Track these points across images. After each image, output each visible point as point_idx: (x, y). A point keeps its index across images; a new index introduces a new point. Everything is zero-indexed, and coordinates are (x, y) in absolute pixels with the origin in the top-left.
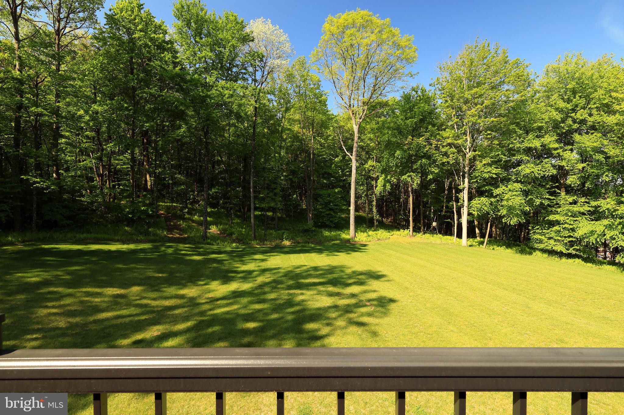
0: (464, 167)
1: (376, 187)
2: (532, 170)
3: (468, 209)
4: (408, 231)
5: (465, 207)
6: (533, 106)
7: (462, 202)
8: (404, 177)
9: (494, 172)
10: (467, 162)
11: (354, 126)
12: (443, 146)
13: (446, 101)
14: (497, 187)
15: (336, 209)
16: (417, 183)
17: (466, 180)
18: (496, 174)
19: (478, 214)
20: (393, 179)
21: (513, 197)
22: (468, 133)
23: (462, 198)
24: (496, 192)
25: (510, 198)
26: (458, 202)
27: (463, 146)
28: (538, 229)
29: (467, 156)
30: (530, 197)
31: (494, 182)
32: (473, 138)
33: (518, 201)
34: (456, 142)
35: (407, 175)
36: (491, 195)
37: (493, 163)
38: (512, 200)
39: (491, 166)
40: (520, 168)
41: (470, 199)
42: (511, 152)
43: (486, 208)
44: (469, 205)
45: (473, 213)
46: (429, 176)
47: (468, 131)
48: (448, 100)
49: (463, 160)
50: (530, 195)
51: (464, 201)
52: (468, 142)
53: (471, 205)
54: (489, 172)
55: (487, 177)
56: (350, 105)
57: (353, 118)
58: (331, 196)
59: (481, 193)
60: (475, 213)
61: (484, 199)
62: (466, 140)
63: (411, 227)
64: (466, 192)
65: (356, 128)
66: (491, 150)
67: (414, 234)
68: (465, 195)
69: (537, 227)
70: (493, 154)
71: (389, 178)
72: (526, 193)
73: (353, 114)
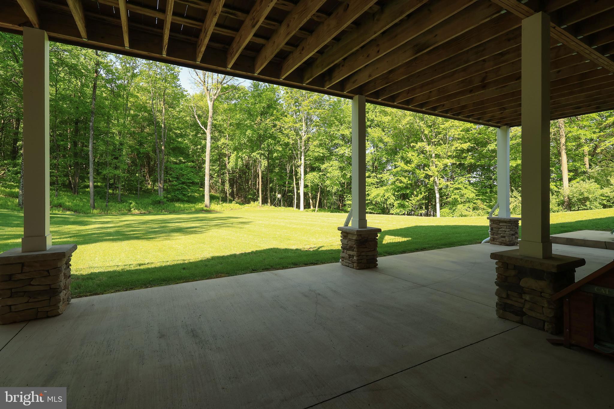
0: (301, 147)
1: (228, 163)
2: (345, 151)
3: (304, 181)
4: (258, 203)
5: (302, 179)
6: (345, 106)
7: (300, 175)
8: (254, 154)
9: (321, 151)
10: (303, 143)
11: (209, 102)
12: (285, 129)
13: (287, 93)
14: (323, 163)
15: (189, 183)
16: (264, 166)
17: (303, 158)
18: (323, 153)
19: (311, 185)
20: (244, 155)
21: (333, 171)
22: (303, 120)
23: (300, 172)
24: (323, 167)
25: (332, 171)
26: (297, 176)
27: (300, 130)
28: (349, 197)
29: (303, 138)
30: (344, 172)
31: (322, 159)
32: (307, 125)
33: (337, 173)
34: (295, 125)
35: (256, 152)
36: (319, 170)
37: (321, 145)
38: (333, 173)
39: (319, 148)
40: (337, 150)
41: (306, 173)
42: (332, 138)
43: (316, 181)
44: (305, 178)
45: (308, 184)
46: (274, 155)
47: (303, 119)
48: (289, 91)
49: (300, 142)
50: (344, 170)
51: (301, 175)
52: (304, 127)
53: (306, 178)
54: (318, 152)
55: (317, 155)
56: (205, 81)
57: (208, 94)
58: (183, 170)
59: (313, 169)
60: (309, 184)
61: (315, 173)
62: (302, 125)
63: (260, 199)
64: (302, 167)
65: (210, 104)
66: (319, 135)
67: (263, 205)
68: (301, 170)
69: (349, 196)
70: (320, 138)
71: (240, 154)
72: (341, 169)
73: (208, 90)
